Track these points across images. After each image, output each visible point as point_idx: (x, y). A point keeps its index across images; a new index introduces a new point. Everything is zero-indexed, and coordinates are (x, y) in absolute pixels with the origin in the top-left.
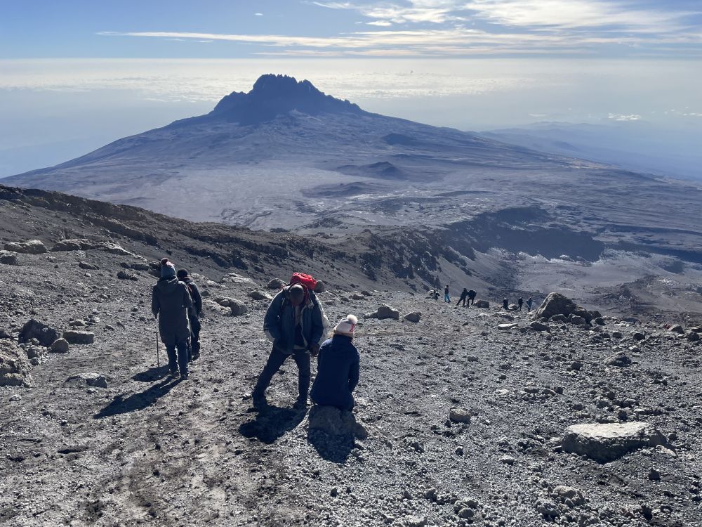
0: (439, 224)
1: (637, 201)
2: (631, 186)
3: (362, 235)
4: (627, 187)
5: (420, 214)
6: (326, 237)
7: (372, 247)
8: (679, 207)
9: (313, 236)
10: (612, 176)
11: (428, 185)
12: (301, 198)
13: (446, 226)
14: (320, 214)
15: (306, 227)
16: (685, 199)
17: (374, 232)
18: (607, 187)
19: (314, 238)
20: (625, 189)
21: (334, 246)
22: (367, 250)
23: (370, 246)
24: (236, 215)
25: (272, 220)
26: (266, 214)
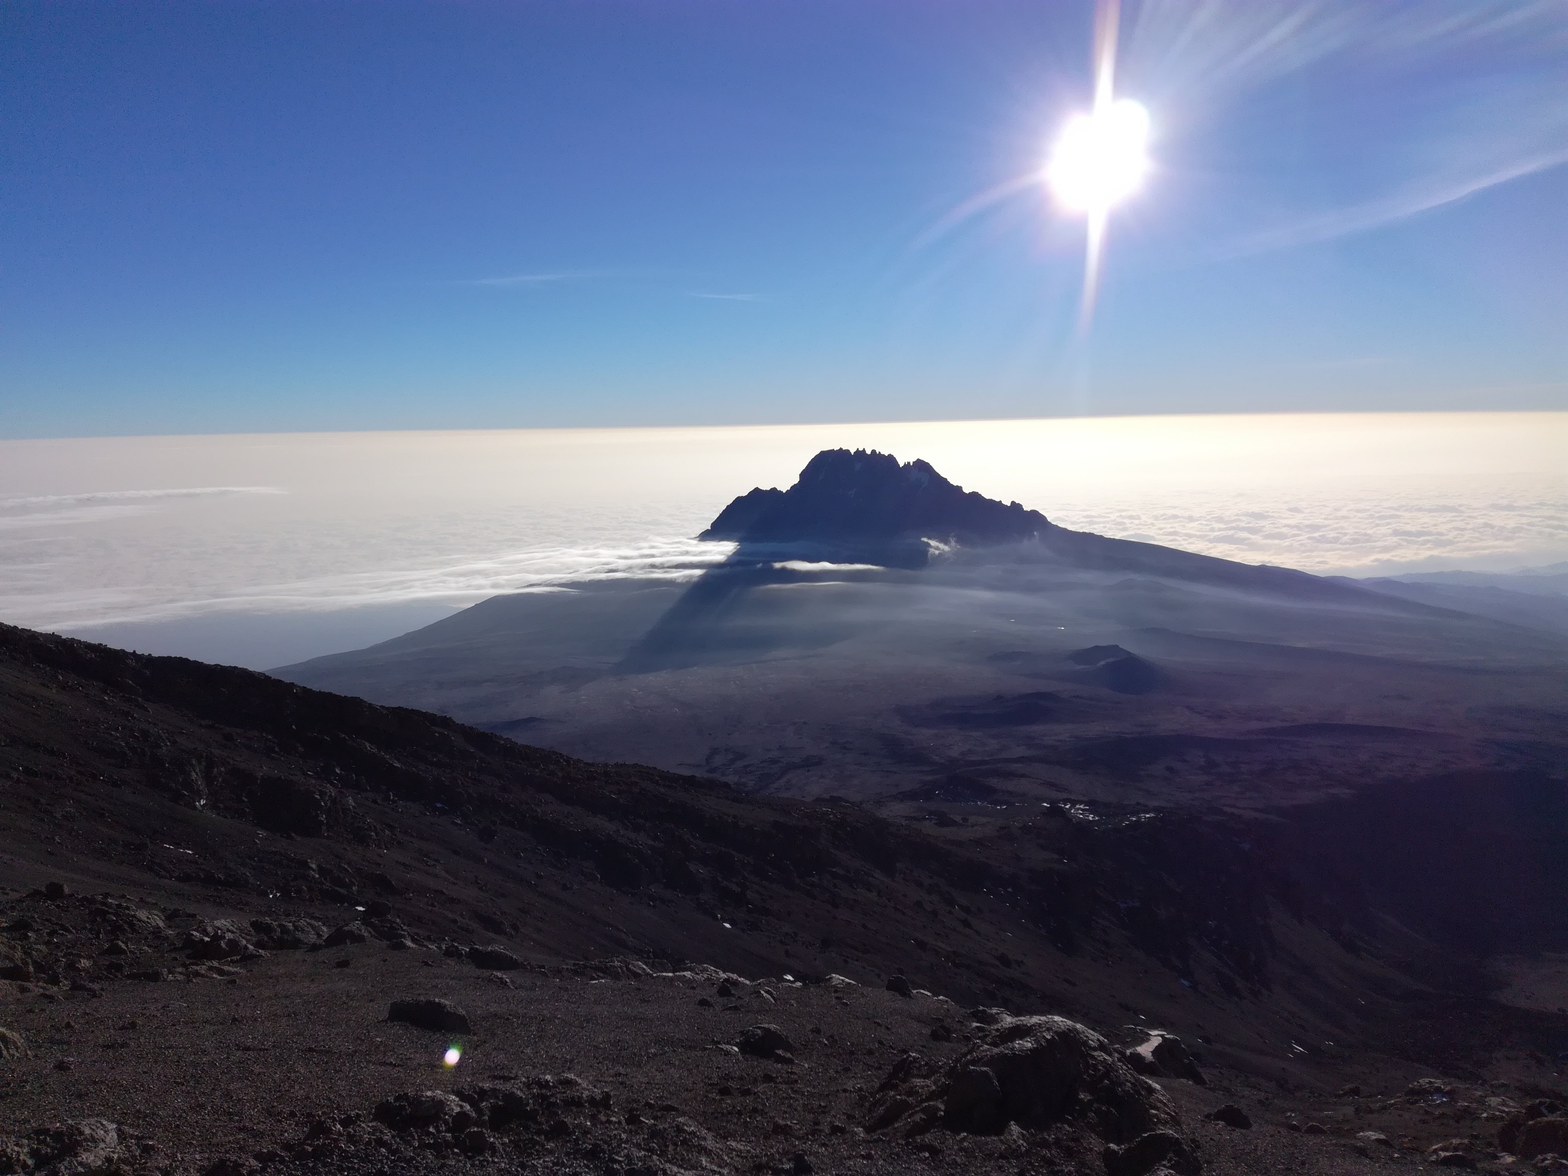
3: (1042, 822)
5: (1206, 778)
9: (916, 820)
12: (896, 726)
13: (1279, 811)
14: (941, 768)
15: (903, 796)
19: (917, 825)
22: (1051, 861)
23: (1060, 852)
24: (739, 764)
25: (822, 777)
26: (810, 763)
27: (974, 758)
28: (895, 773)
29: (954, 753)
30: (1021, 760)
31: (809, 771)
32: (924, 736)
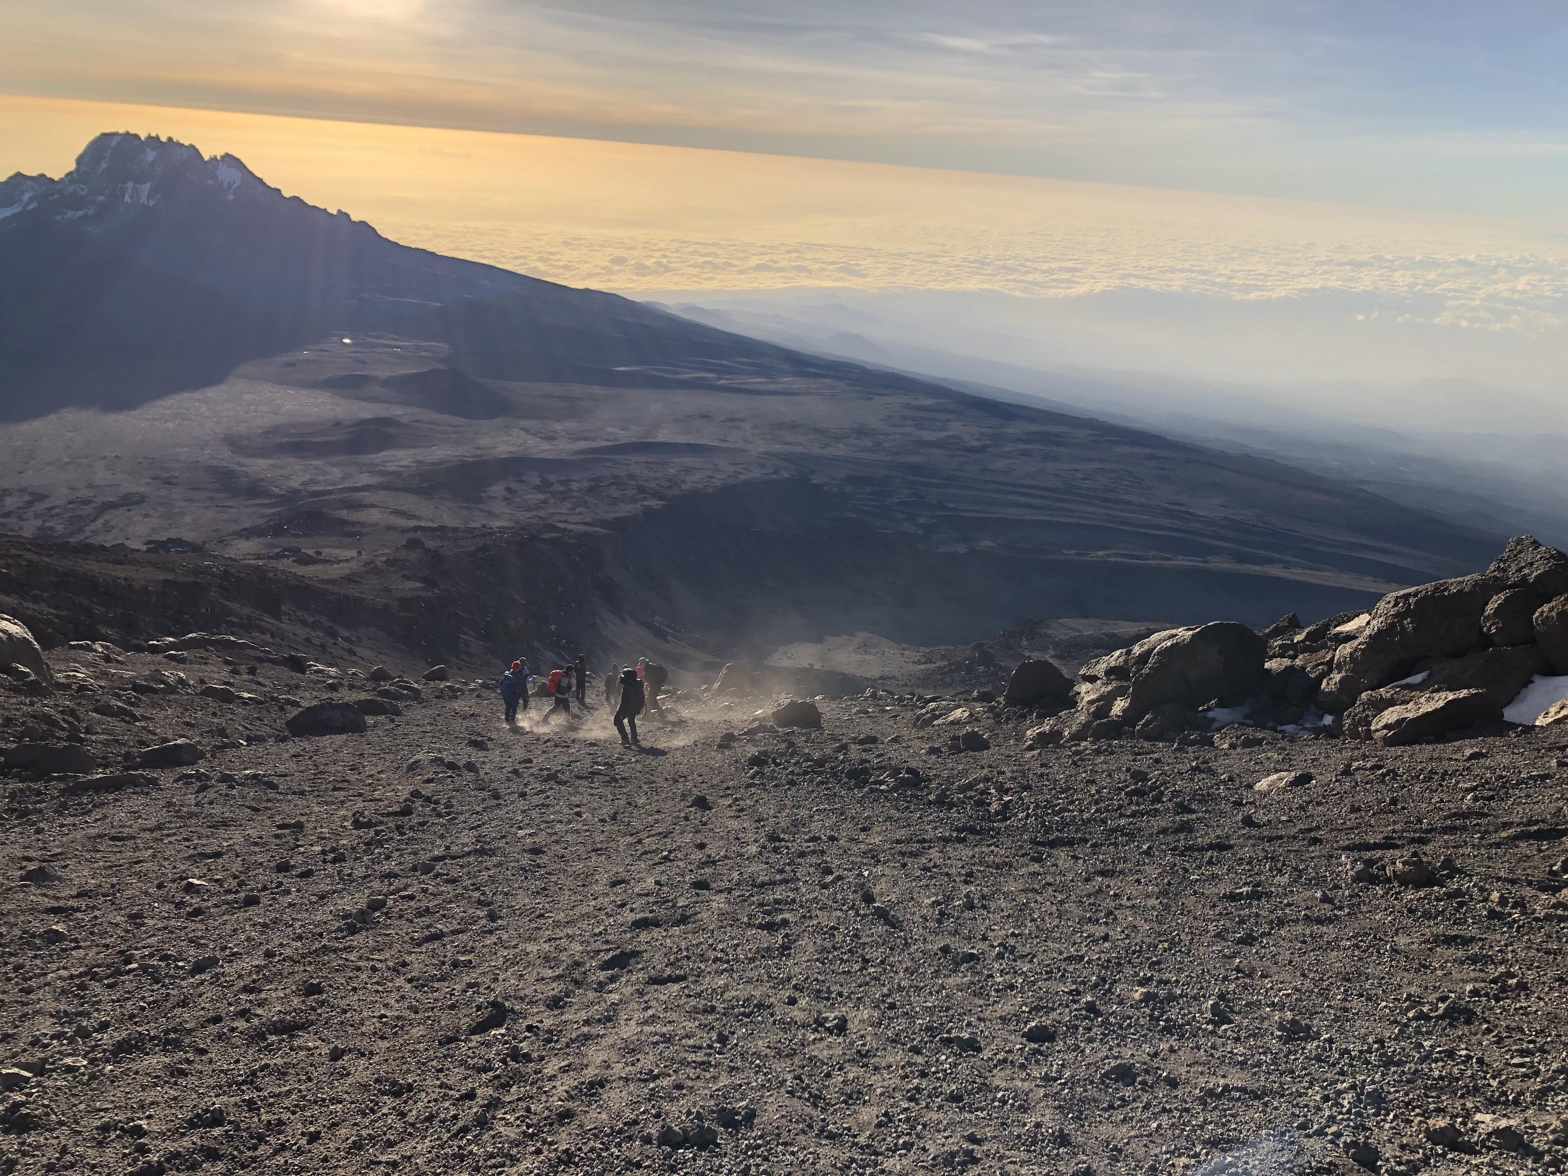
0: (588, 519)
1: (1001, 464)
2: (989, 431)
3: (403, 554)
4: (981, 434)
5: (542, 497)
6: (307, 561)
7: (429, 582)
8: (1079, 475)
9: (269, 558)
10: (952, 412)
11: (558, 427)
12: (226, 457)
13: (604, 524)
14: (283, 500)
15: (248, 533)
16: (1091, 460)
17: (430, 544)
18: (942, 435)
19: (273, 563)
20: (978, 440)
21: (332, 582)
22: (416, 589)
23: (423, 580)
24: (39, 507)
25: (147, 516)
26: (129, 502)
27: (315, 488)
28: (231, 507)
29: (295, 484)
30: (364, 488)
31: (129, 510)
32: (259, 466)
